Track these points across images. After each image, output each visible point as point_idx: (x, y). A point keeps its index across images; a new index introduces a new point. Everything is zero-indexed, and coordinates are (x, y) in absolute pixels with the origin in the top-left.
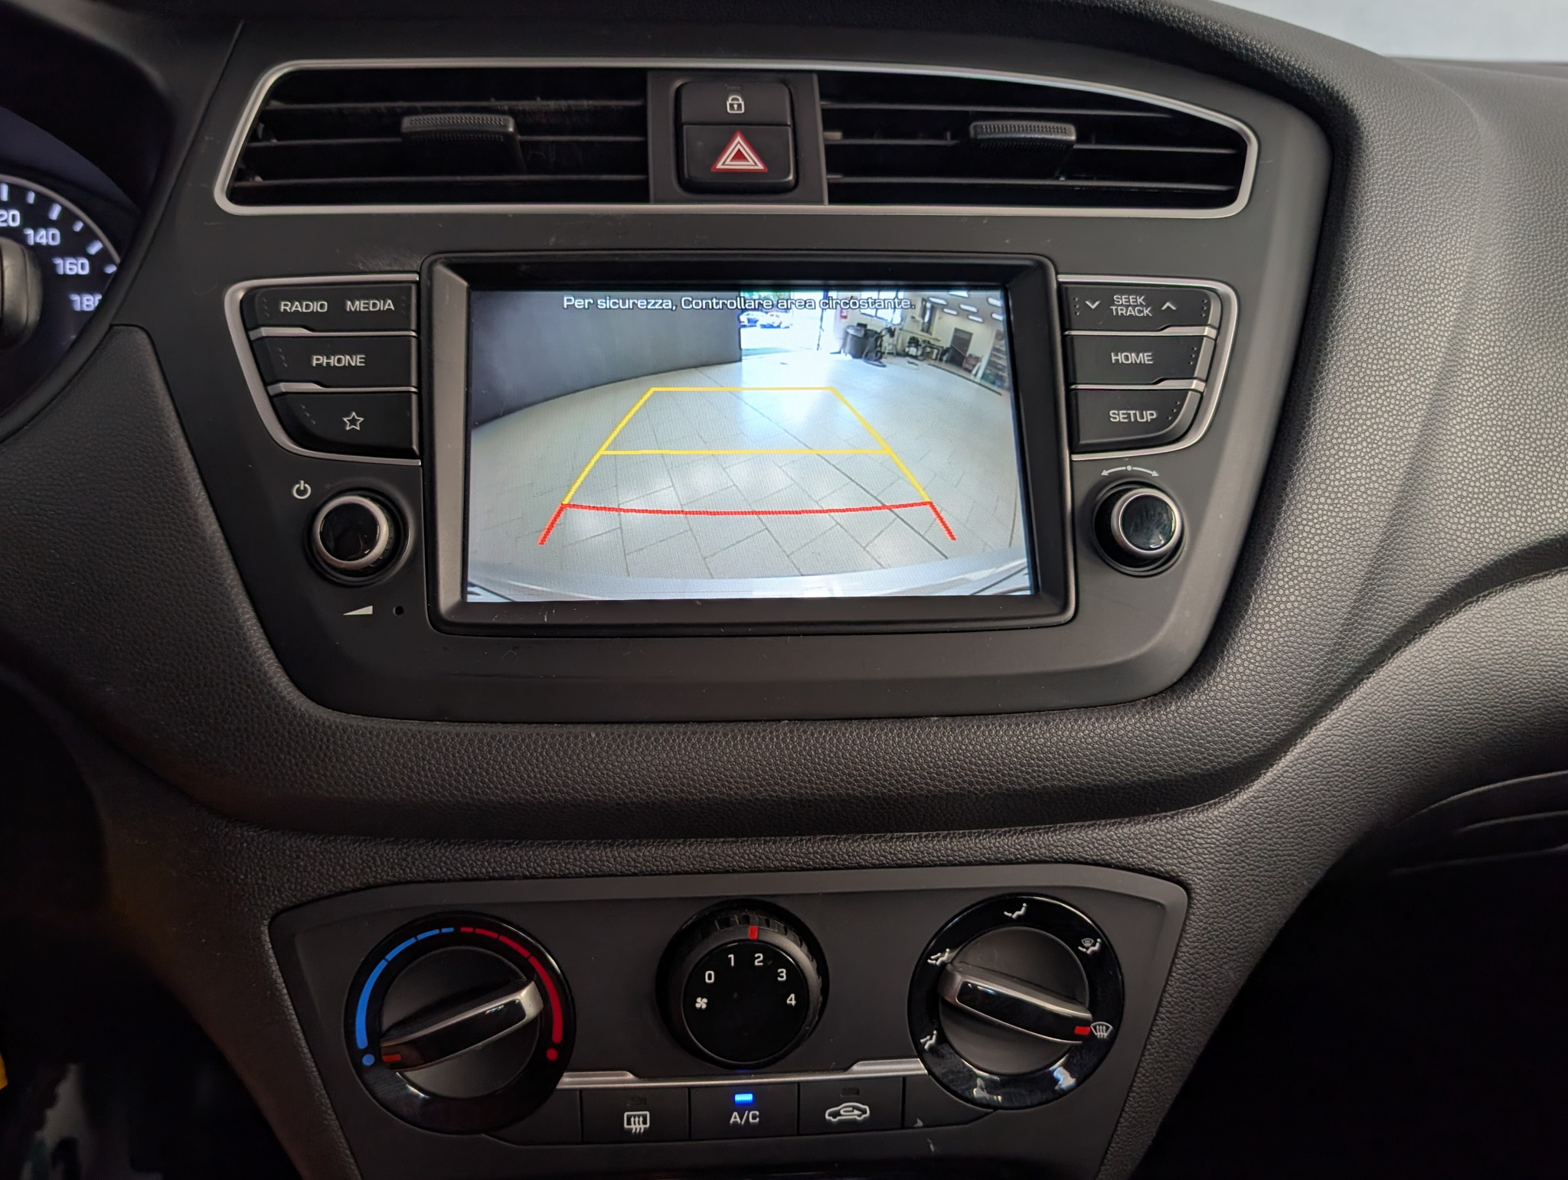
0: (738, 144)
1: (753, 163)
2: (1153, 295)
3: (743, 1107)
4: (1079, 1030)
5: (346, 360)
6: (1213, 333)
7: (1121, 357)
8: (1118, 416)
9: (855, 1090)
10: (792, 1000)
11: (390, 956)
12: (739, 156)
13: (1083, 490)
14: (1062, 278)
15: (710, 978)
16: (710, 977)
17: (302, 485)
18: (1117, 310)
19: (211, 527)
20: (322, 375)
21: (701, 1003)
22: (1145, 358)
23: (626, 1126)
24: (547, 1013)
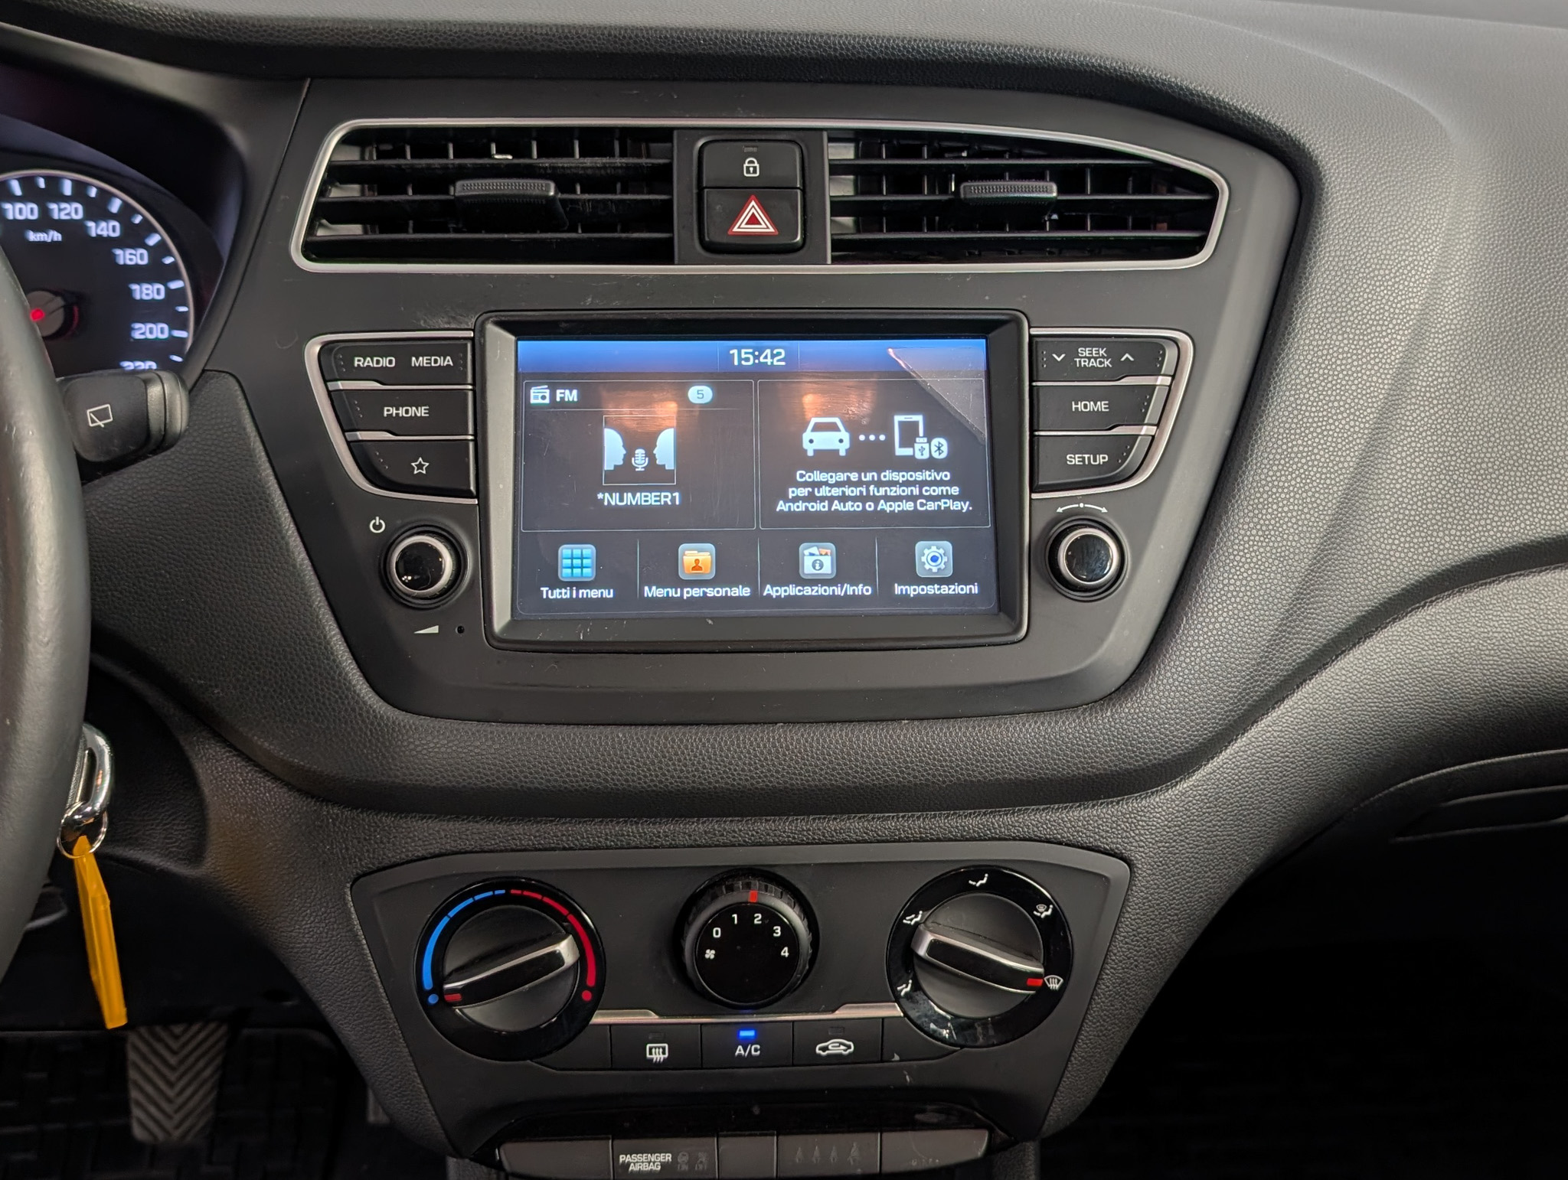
0: (753, 208)
1: (765, 227)
2: (1115, 346)
3: (745, 1043)
4: (1030, 982)
5: (412, 411)
6: (1167, 382)
7: (1080, 406)
8: (1074, 460)
9: (841, 1029)
10: (785, 952)
11: (452, 914)
12: (753, 220)
13: (1040, 525)
14: (1034, 331)
15: (717, 933)
17: (378, 520)
18: (1080, 362)
19: (300, 555)
20: (394, 425)
21: (710, 954)
22: (1102, 406)
23: (648, 1056)
24: (582, 959)
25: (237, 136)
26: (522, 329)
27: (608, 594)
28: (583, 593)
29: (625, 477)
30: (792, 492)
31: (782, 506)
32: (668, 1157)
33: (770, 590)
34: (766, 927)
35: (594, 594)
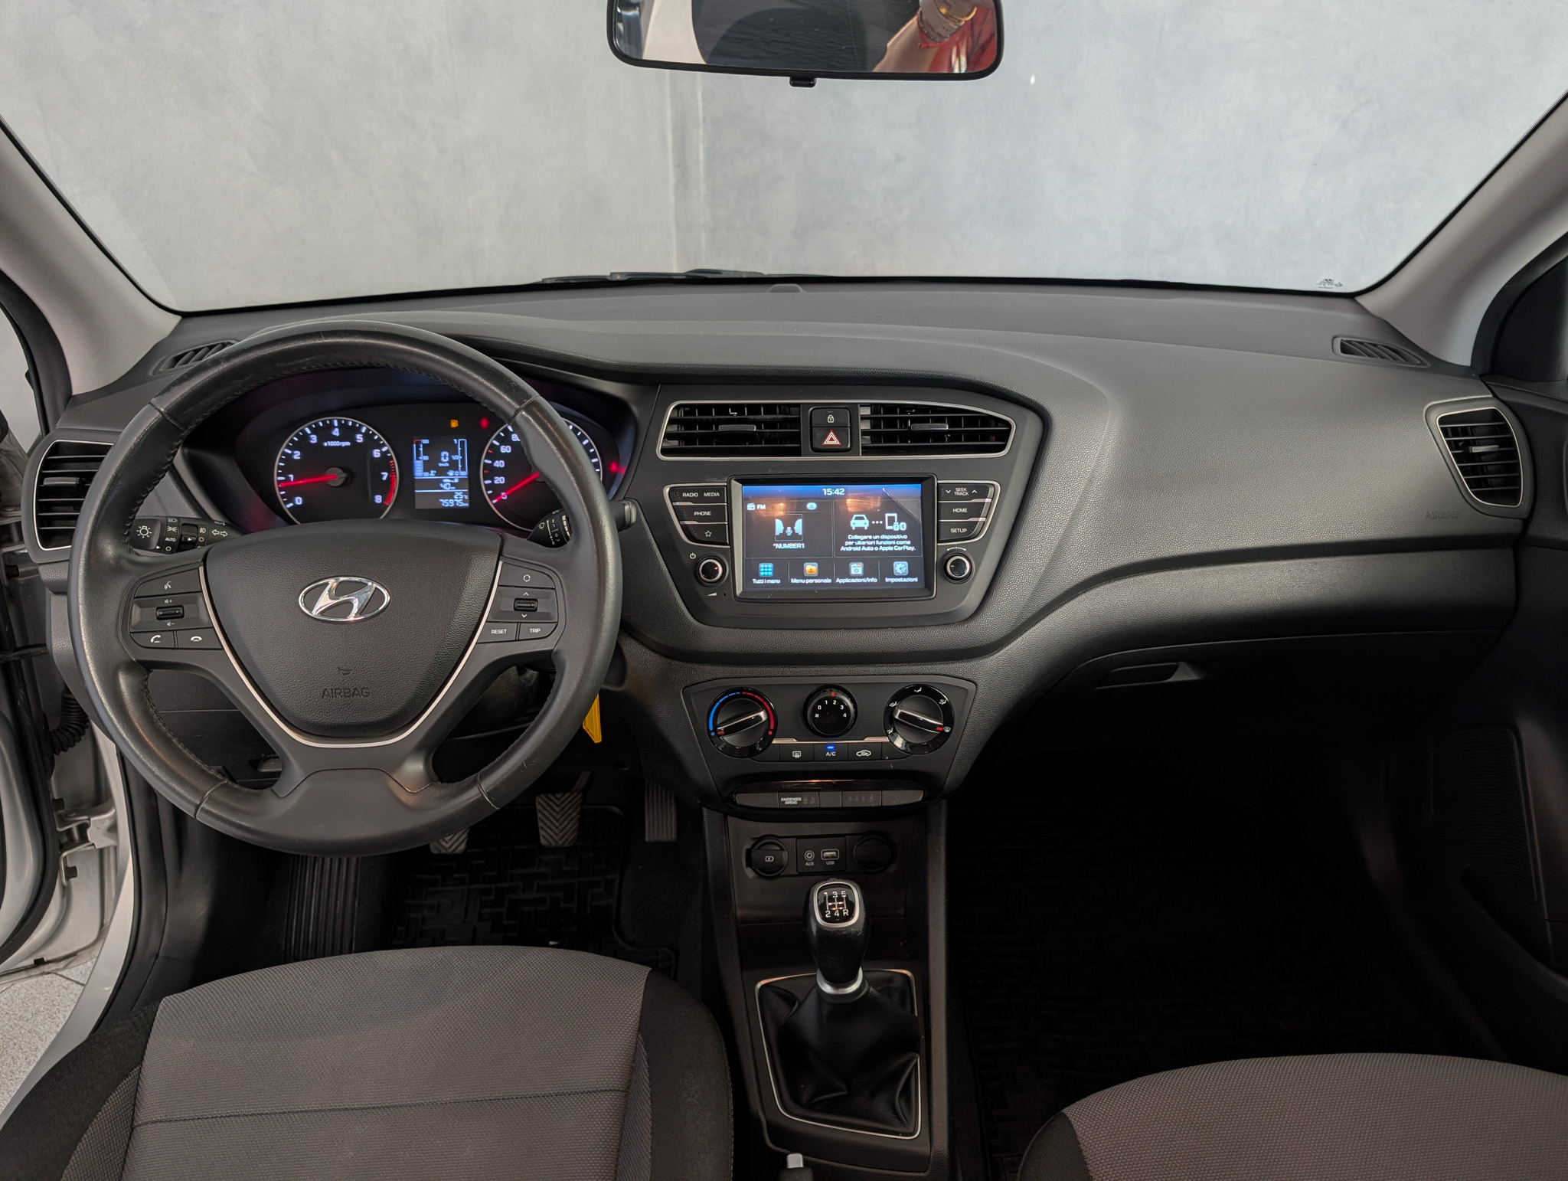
0: (831, 435)
1: (836, 442)
2: (969, 487)
3: (830, 751)
4: (938, 728)
5: (705, 513)
6: (990, 500)
7: (956, 510)
8: (954, 531)
9: (866, 746)
10: (845, 715)
11: (720, 701)
12: (832, 440)
13: (941, 555)
14: (939, 482)
16: (820, 707)
17: (693, 554)
18: (956, 493)
19: (664, 568)
20: (698, 519)
21: (817, 716)
22: (965, 510)
23: (793, 756)
24: (768, 719)
25: (634, 409)
26: (744, 482)
27: (778, 581)
28: (769, 581)
29: (784, 538)
30: (847, 543)
31: (843, 549)
32: (800, 799)
33: (839, 581)
34: (838, 706)
35: (773, 582)
